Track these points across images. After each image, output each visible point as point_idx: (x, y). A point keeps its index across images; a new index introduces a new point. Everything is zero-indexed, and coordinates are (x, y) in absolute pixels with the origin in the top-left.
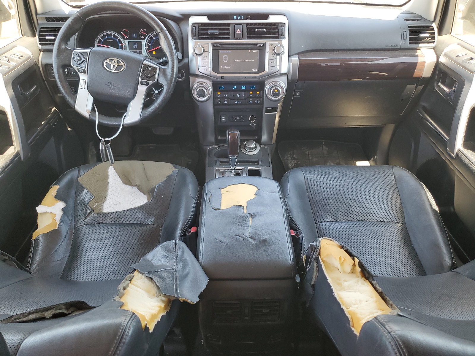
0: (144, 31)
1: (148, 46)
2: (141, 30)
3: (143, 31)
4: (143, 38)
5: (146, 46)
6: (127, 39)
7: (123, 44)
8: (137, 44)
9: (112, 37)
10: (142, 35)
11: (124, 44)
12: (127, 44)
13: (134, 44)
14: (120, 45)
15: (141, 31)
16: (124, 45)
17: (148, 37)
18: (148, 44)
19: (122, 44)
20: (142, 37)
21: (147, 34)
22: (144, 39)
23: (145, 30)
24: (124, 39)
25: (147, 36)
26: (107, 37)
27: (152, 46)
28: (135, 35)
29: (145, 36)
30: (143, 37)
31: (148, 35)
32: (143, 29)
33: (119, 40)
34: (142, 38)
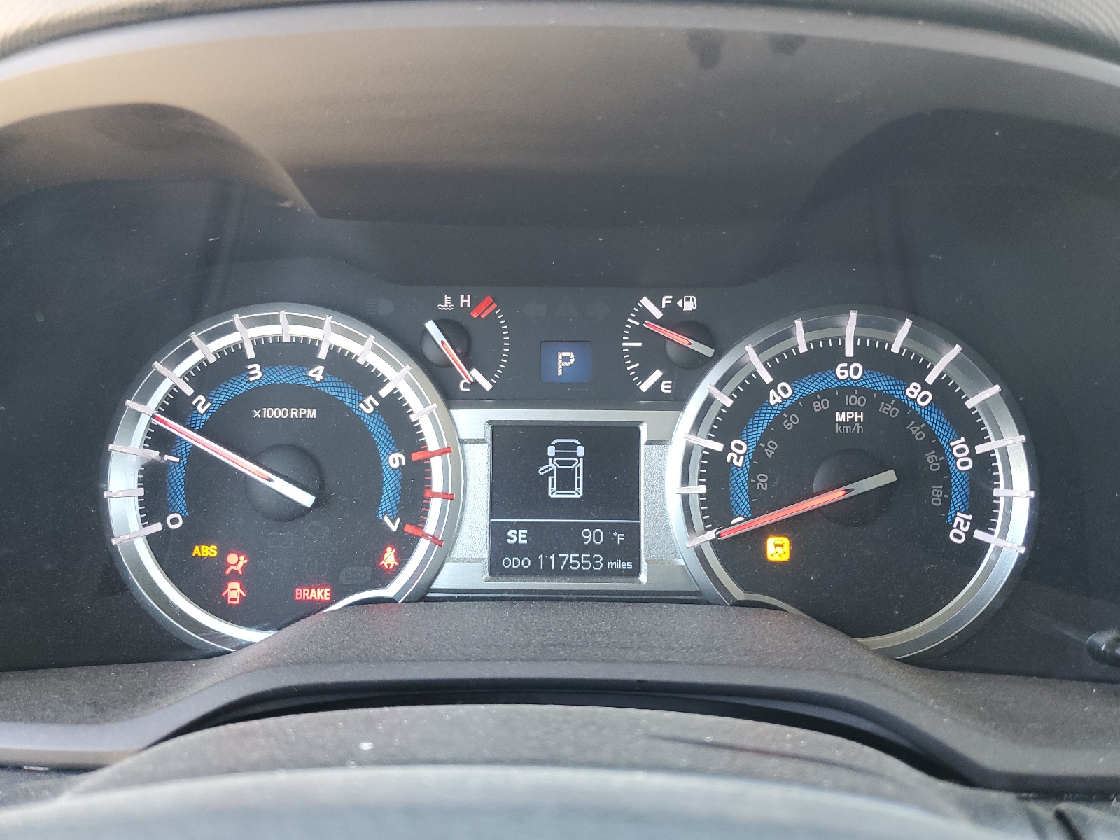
0: (674, 319)
1: (706, 478)
2: (646, 302)
3: (658, 314)
4: (657, 385)
5: (685, 480)
6: (476, 398)
7: (433, 445)
8: (580, 451)
9: (317, 373)
10: (653, 355)
11: (442, 452)
12: (479, 461)
13: (551, 451)
14: (396, 460)
15: (645, 315)
16: (436, 463)
17: (721, 385)
18: (710, 456)
19: (422, 446)
20: (644, 374)
21: (708, 352)
22: (678, 401)
23: (689, 305)
24: (450, 395)
25: (703, 365)
26: (256, 371)
27: (753, 473)
28: (565, 360)
29: (695, 368)
30: (657, 374)
31: (718, 356)
32: (666, 301)
33: (394, 409)
34: (645, 387)
